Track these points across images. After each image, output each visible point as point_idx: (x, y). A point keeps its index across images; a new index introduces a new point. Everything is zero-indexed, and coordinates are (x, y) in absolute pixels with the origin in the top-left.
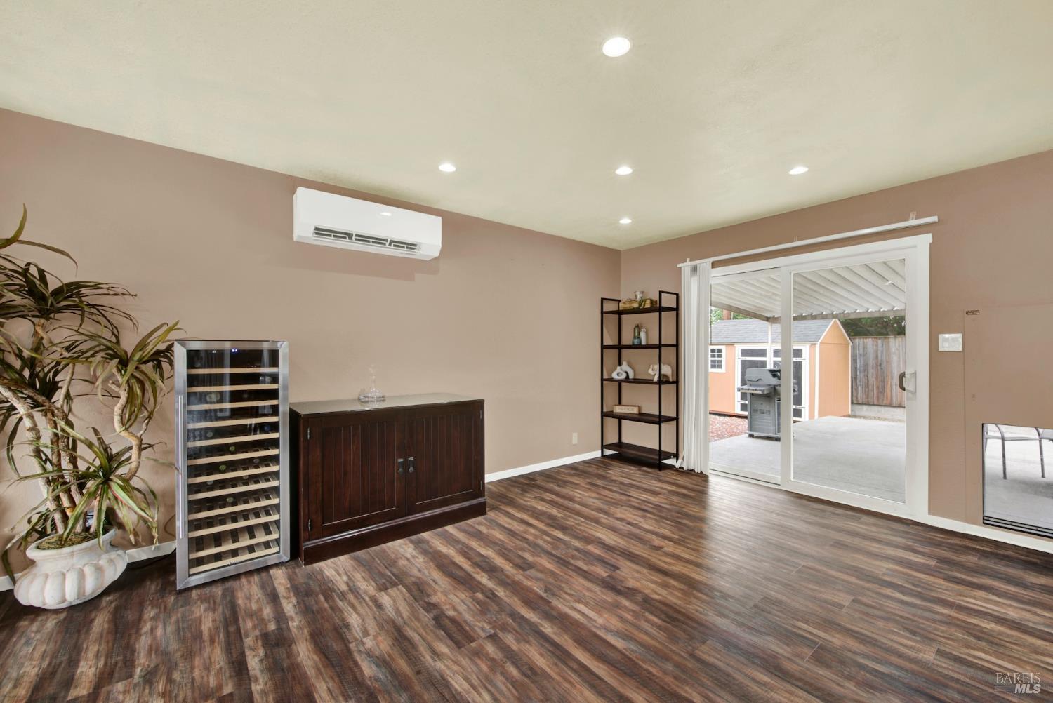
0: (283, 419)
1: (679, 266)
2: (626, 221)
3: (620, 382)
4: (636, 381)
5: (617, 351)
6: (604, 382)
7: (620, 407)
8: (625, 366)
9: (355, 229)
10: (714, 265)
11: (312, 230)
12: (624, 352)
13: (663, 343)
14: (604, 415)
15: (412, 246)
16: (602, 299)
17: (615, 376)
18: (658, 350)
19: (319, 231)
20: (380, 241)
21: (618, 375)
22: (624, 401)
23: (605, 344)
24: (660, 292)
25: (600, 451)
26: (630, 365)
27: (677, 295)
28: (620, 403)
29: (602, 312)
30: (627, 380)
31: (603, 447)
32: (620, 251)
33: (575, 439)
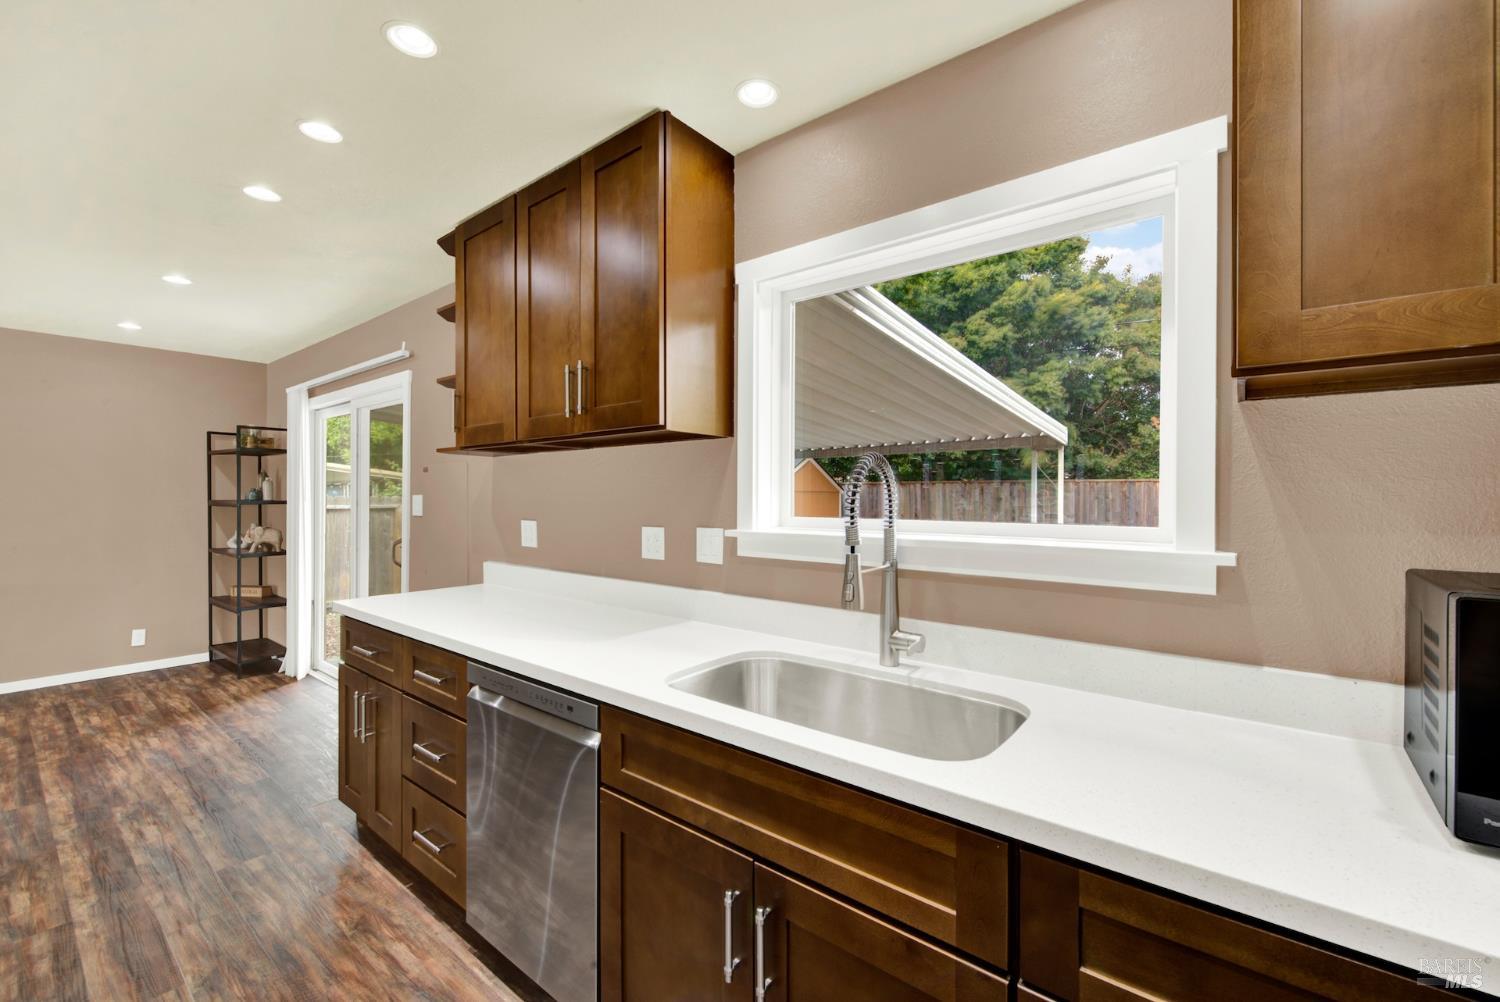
1: (287, 390)
6: (213, 554)
14: (213, 601)
16: (209, 434)
23: (214, 498)
25: (207, 654)
29: (210, 453)
32: (266, 365)
33: (138, 637)
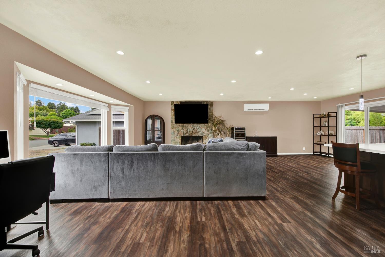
0: (245, 137)
1: (336, 105)
2: (315, 98)
3: (321, 136)
4: (325, 135)
5: (320, 127)
6: (314, 135)
7: (320, 142)
8: (321, 132)
9: (253, 109)
10: (346, 105)
11: (247, 110)
12: (322, 128)
13: (330, 125)
14: (314, 143)
15: (263, 109)
16: (314, 115)
17: (318, 134)
18: (328, 127)
19: (248, 110)
20: (258, 110)
21: (319, 134)
22: (322, 141)
23: (314, 126)
24: (329, 113)
26: (323, 131)
27: (336, 113)
28: (320, 141)
29: (314, 118)
30: (322, 135)
31: (314, 152)
32: (321, 101)
33: (304, 149)
